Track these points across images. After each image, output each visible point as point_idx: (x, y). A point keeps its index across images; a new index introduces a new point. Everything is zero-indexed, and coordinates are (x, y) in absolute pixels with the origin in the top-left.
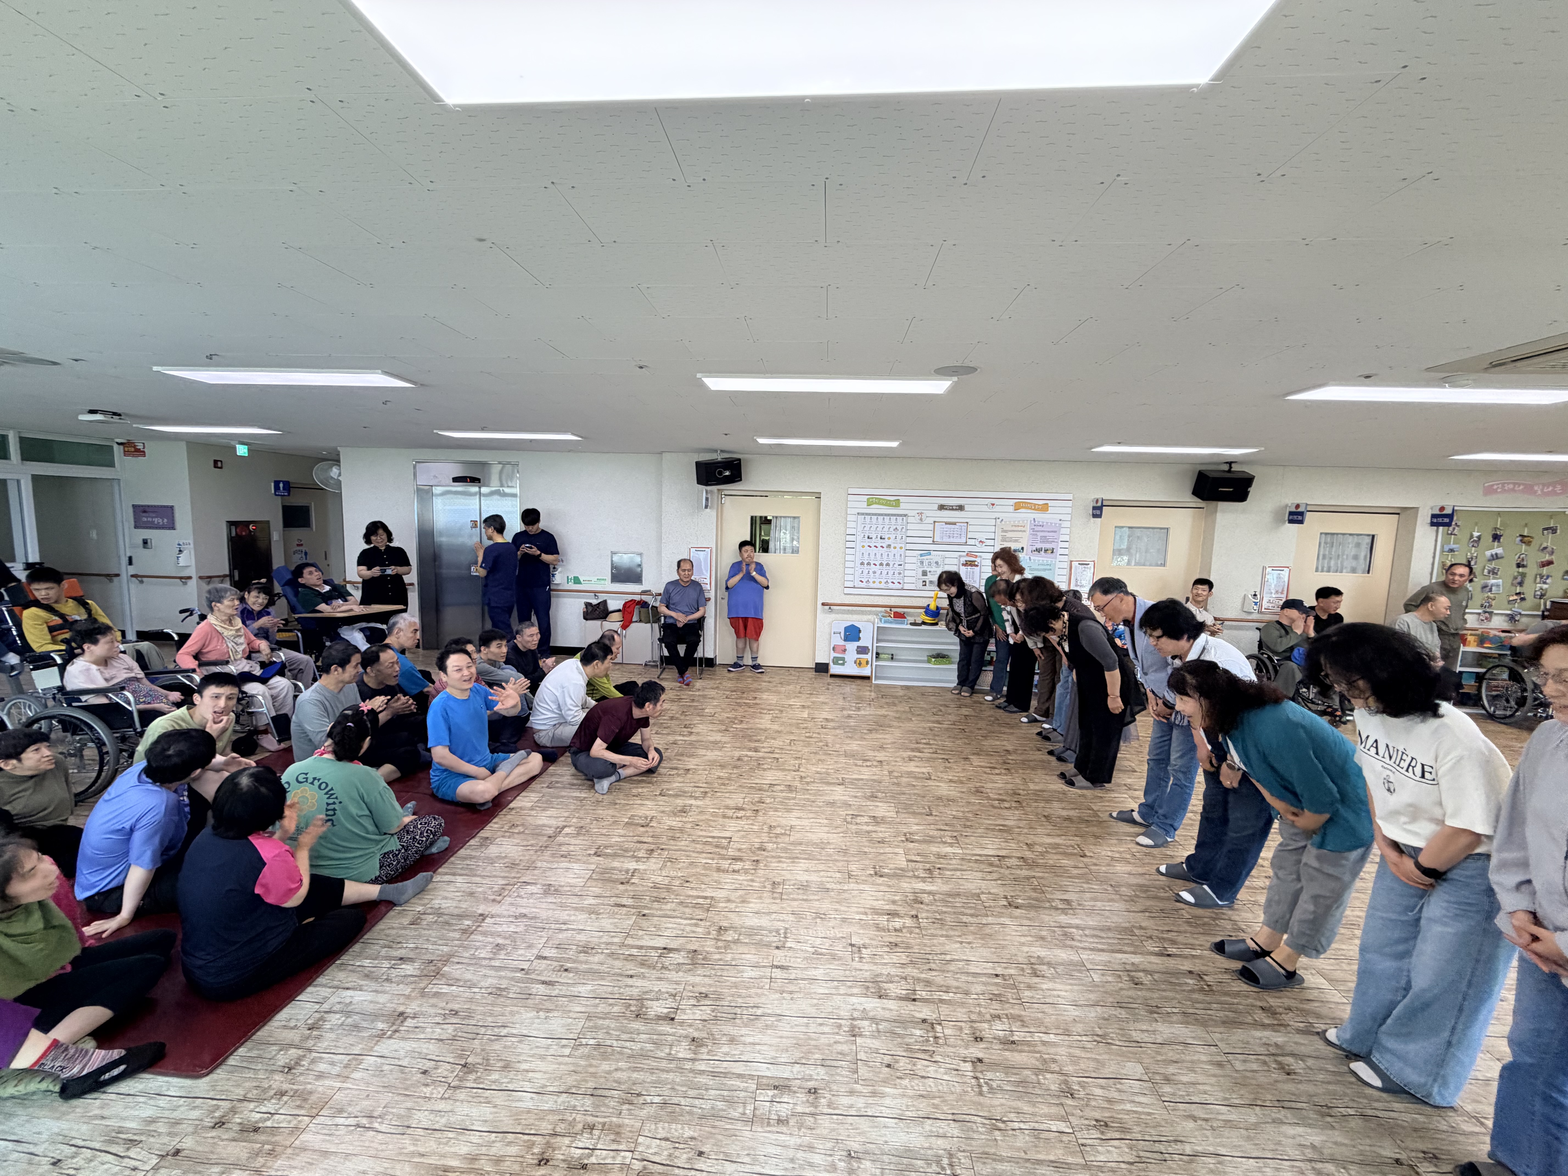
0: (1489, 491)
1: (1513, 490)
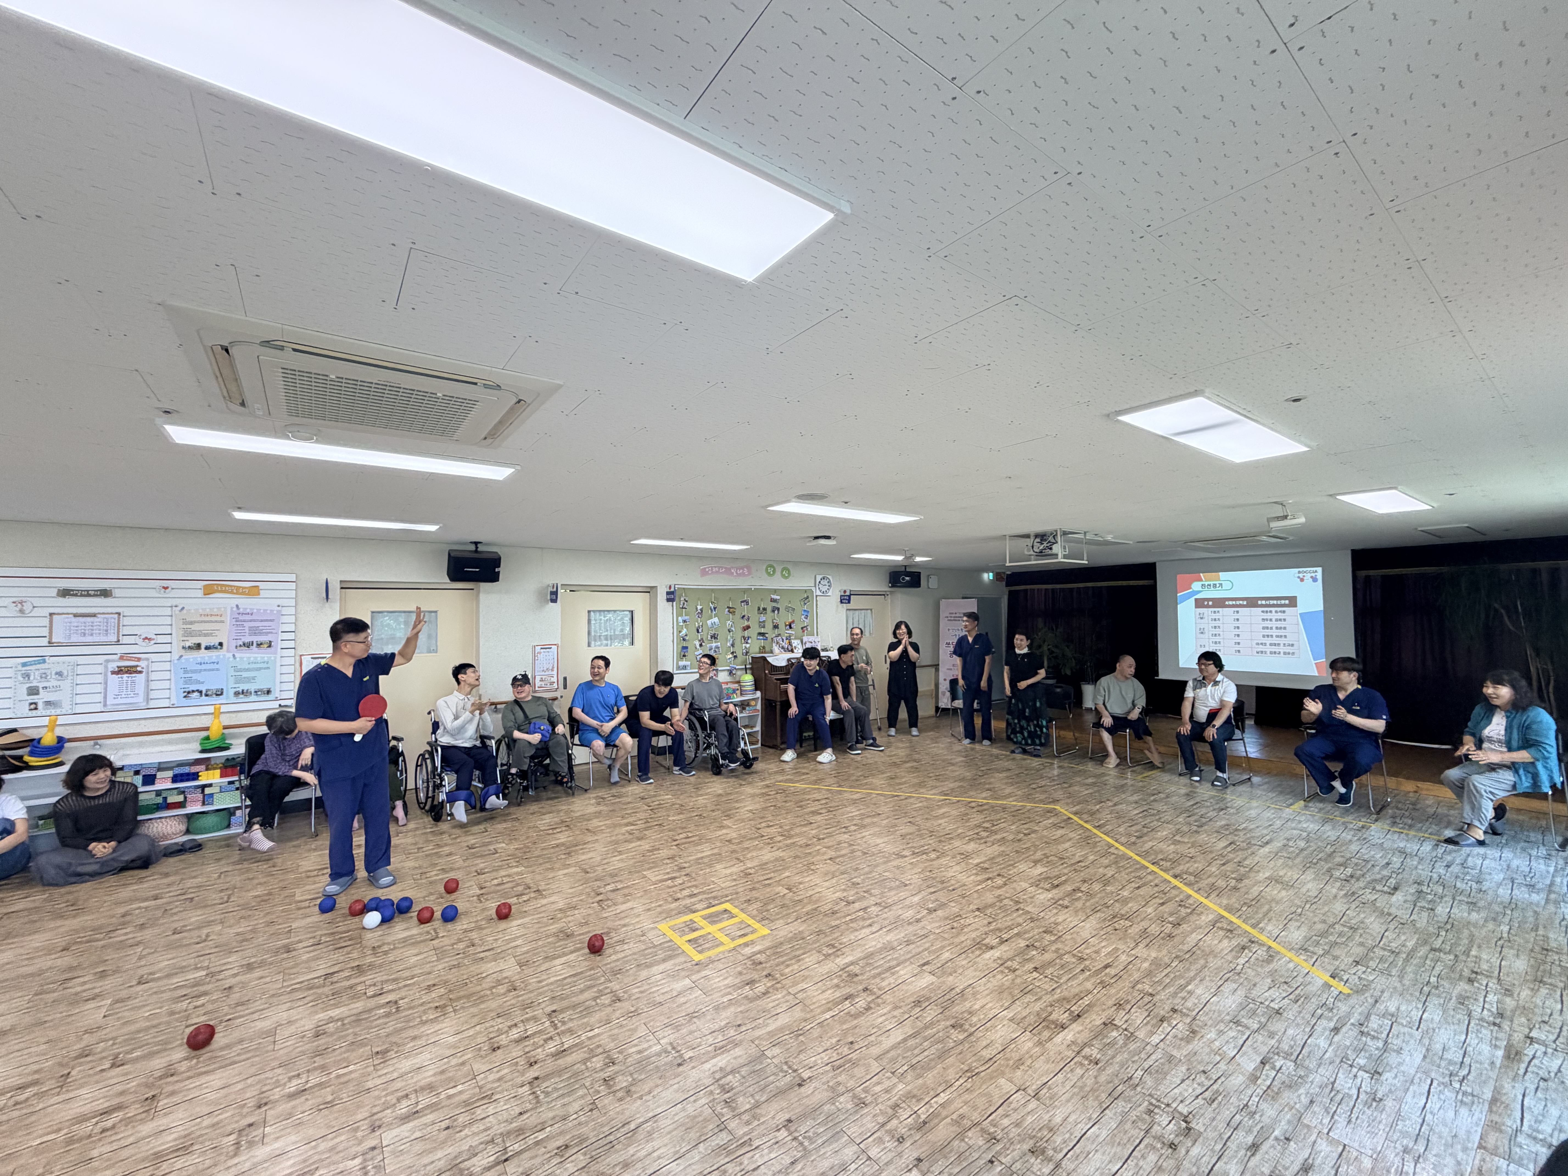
0: (704, 573)
1: (717, 572)
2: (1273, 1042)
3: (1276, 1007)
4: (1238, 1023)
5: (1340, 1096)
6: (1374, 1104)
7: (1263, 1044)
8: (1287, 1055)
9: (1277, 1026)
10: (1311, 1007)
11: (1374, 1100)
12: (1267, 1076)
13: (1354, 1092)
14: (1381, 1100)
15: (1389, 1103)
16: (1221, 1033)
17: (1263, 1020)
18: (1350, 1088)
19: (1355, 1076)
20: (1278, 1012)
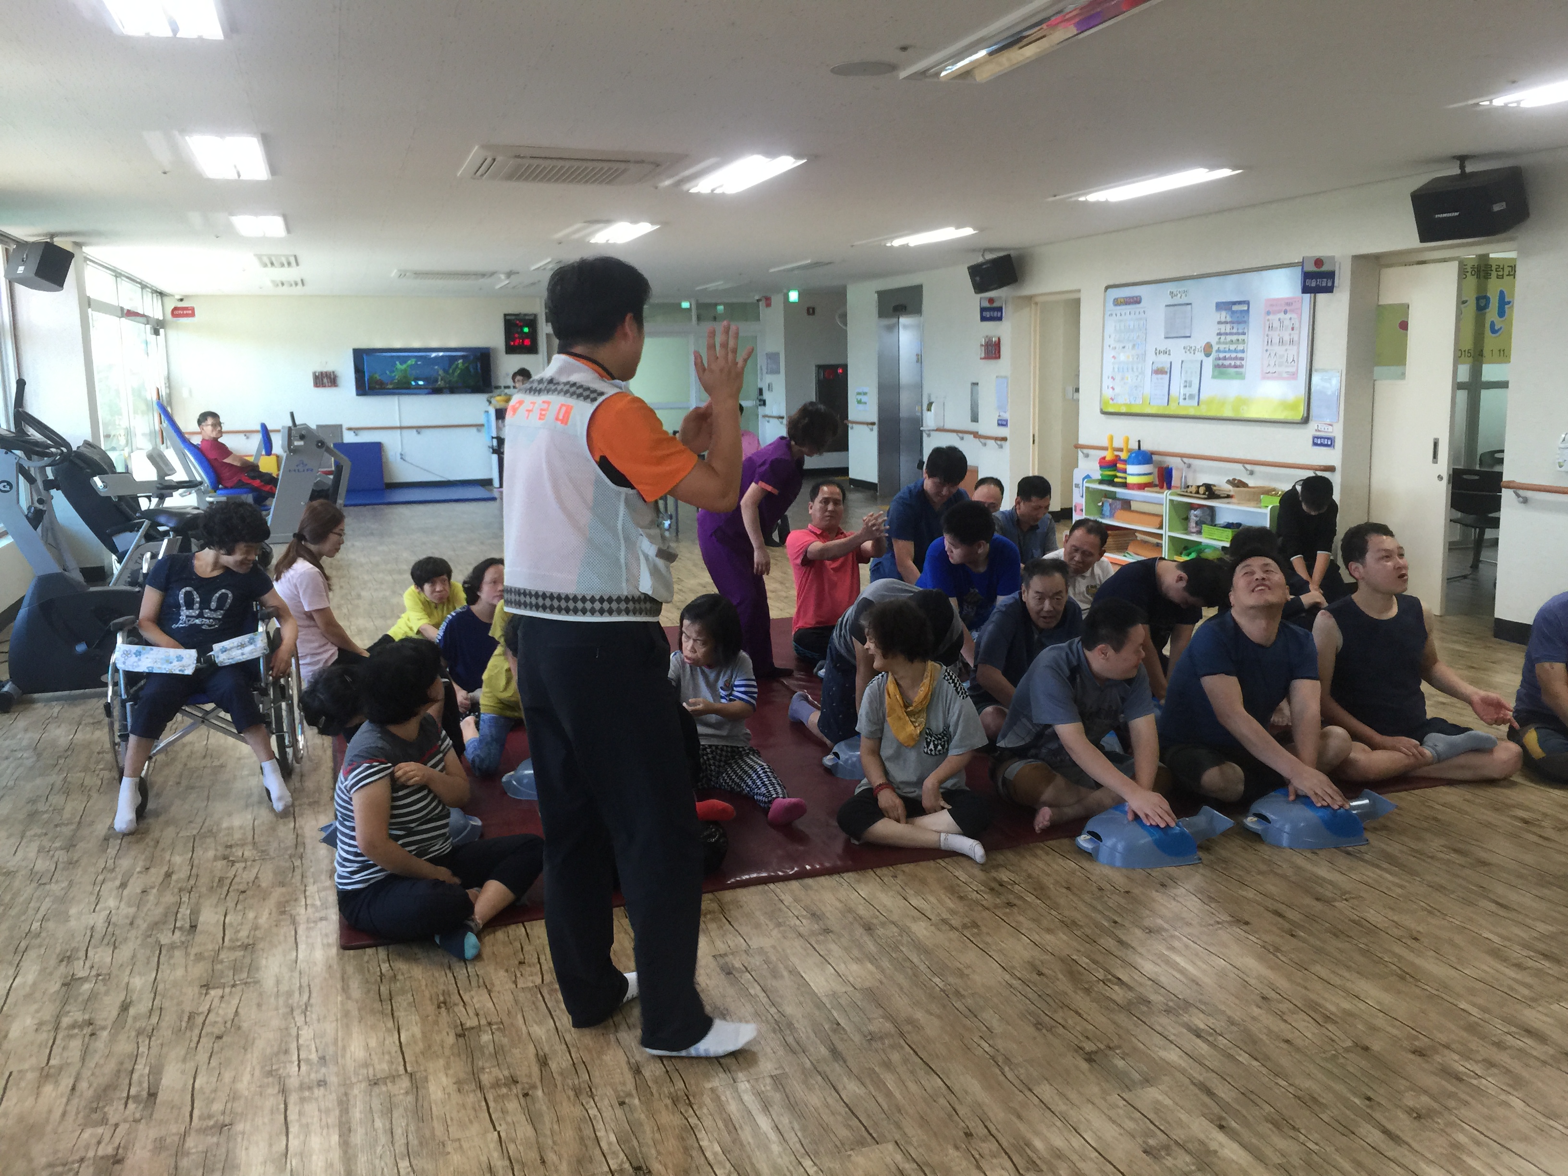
2: (193, 951)
3: (212, 992)
4: (245, 947)
5: (474, 983)
6: (441, 998)
7: (205, 942)
8: (173, 947)
9: (199, 970)
10: (169, 1019)
11: (445, 1003)
12: (183, 919)
13: (466, 998)
14: (439, 1007)
15: (430, 1009)
16: (256, 928)
17: (219, 967)
18: (472, 998)
19: (477, 1015)
20: (206, 987)
